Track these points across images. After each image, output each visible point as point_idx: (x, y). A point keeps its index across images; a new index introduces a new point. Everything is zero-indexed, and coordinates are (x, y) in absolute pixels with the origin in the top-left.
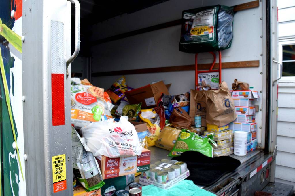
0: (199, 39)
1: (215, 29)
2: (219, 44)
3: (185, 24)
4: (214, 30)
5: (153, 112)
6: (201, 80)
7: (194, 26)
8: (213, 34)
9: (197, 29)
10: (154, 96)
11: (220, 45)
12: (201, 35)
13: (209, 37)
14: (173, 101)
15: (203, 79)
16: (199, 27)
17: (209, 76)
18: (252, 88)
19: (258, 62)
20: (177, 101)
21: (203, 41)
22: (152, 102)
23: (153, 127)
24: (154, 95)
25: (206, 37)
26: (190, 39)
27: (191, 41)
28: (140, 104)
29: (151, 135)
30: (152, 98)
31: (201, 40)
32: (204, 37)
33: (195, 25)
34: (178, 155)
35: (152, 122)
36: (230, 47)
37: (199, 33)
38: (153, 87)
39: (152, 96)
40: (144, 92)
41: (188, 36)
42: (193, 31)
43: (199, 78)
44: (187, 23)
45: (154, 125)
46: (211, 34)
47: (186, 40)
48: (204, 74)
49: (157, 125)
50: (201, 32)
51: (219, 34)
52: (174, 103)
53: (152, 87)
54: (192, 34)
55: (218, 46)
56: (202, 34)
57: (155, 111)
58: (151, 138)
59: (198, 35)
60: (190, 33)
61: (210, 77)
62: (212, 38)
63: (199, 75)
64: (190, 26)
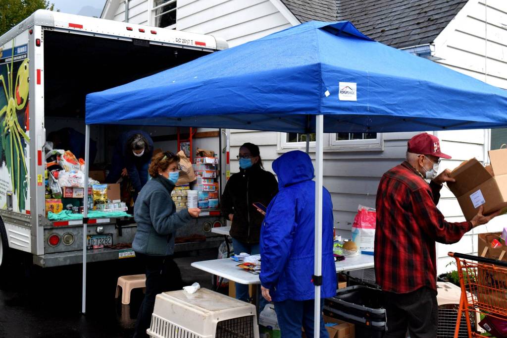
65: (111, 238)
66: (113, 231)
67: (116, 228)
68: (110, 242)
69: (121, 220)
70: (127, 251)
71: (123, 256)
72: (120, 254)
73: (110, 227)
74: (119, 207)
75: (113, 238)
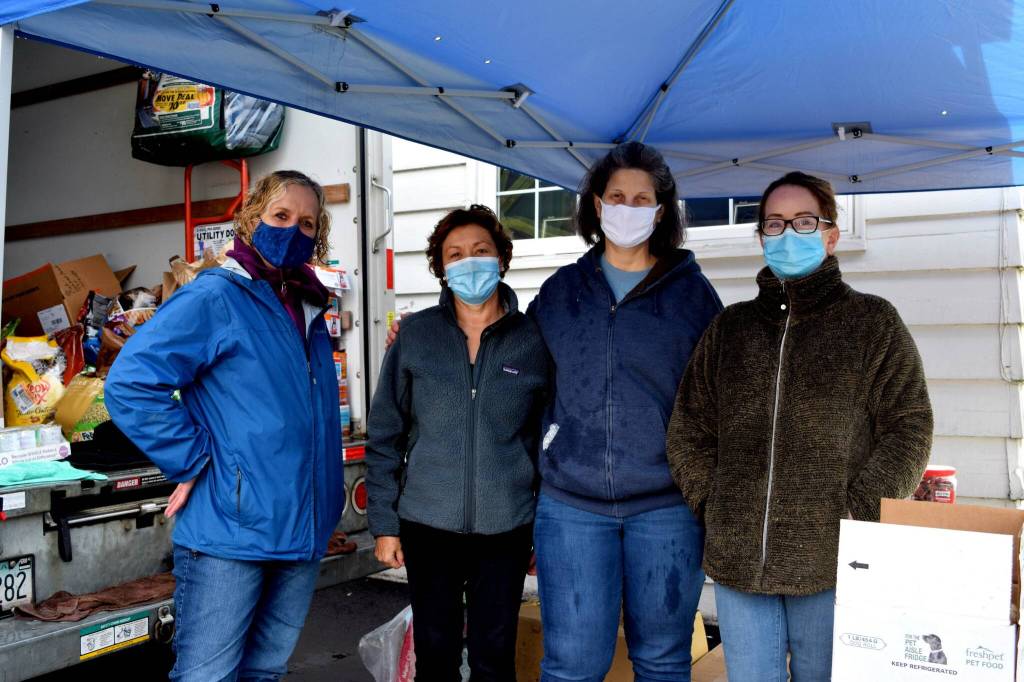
0: (176, 124)
1: (220, 95)
2: (228, 138)
3: (143, 78)
4: (217, 97)
5: (49, 344)
6: (201, 245)
7: (164, 86)
8: (210, 108)
9: (168, 95)
10: (65, 301)
11: (229, 142)
12: (179, 110)
13: (199, 117)
14: (114, 307)
15: (208, 243)
16: (174, 88)
17: (222, 233)
18: (337, 262)
19: (346, 188)
20: (121, 309)
21: (185, 128)
22: (59, 321)
23: (40, 382)
24: (63, 298)
25: (192, 116)
26: (152, 124)
27: (157, 129)
28: (14, 322)
29: (34, 406)
30: (58, 307)
31: (179, 125)
32: (188, 117)
33: (165, 83)
34: (86, 439)
35: (39, 371)
36: (276, 147)
37: (174, 106)
38: (62, 273)
39: (59, 300)
40: (33, 290)
41: (148, 113)
42: (159, 98)
43: (196, 240)
44: (146, 75)
45: (45, 377)
46: (207, 107)
47: (144, 126)
48: (210, 229)
49: (53, 376)
50: (177, 104)
51: (228, 112)
52: (113, 314)
53: (56, 272)
54: (158, 108)
55: (224, 143)
56: (182, 108)
57: (54, 342)
58: (34, 415)
59: (171, 112)
60: (152, 105)
61: (225, 235)
62: (208, 122)
63: (197, 231)
64: (154, 84)
65: (29, 573)
66: (36, 541)
67: (47, 528)
68: (27, 590)
69: (69, 494)
70: (110, 624)
71: (98, 647)
72: (84, 640)
73: (23, 526)
74: (39, 444)
75: (38, 572)
